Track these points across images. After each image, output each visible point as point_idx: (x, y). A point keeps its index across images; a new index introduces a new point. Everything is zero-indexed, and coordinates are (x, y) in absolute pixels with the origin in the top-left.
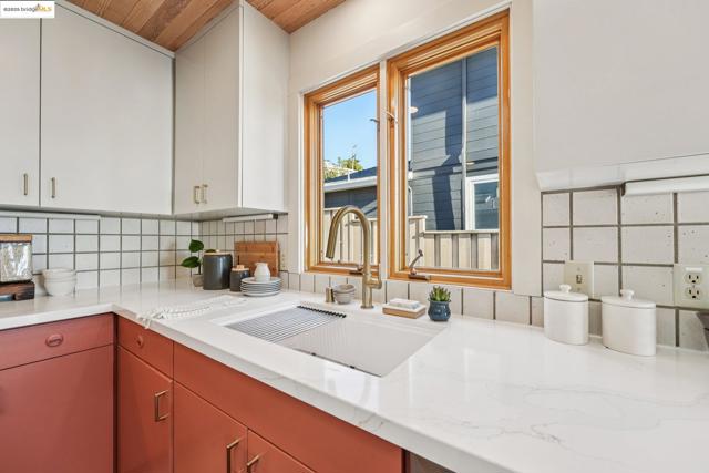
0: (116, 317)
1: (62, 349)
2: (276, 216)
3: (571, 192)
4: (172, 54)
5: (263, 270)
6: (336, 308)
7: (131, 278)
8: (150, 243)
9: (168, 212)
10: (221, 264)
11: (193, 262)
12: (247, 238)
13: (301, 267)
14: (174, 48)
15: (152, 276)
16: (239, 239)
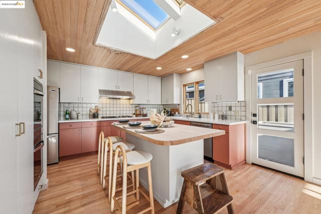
2: (178, 104)
3: (215, 103)
4: (161, 78)
5: (177, 113)
9: (160, 104)
16: (172, 108)
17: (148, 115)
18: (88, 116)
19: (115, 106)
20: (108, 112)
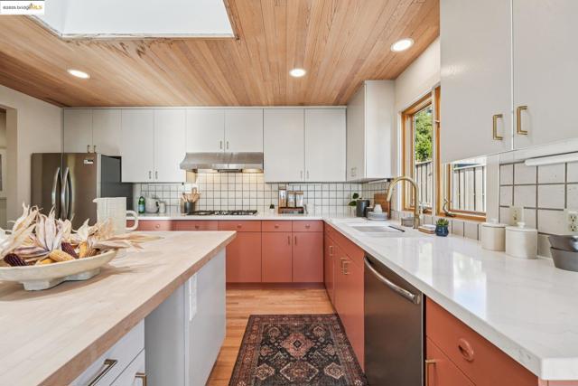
0: (324, 222)
1: (310, 230)
2: (389, 180)
3: (514, 163)
4: (345, 107)
5: (378, 208)
6: (403, 228)
7: (333, 210)
8: (340, 195)
9: (344, 180)
10: (364, 204)
11: (353, 204)
12: (380, 192)
13: (399, 208)
14: (346, 105)
15: (340, 210)
16: (376, 192)
17: (310, 209)
18: (179, 209)
19: (232, 187)
20: (217, 202)
